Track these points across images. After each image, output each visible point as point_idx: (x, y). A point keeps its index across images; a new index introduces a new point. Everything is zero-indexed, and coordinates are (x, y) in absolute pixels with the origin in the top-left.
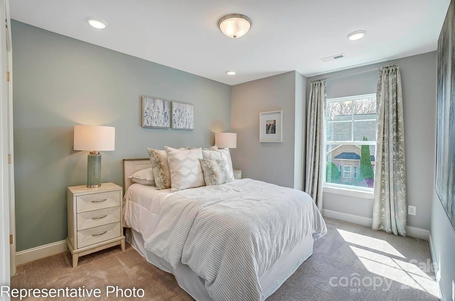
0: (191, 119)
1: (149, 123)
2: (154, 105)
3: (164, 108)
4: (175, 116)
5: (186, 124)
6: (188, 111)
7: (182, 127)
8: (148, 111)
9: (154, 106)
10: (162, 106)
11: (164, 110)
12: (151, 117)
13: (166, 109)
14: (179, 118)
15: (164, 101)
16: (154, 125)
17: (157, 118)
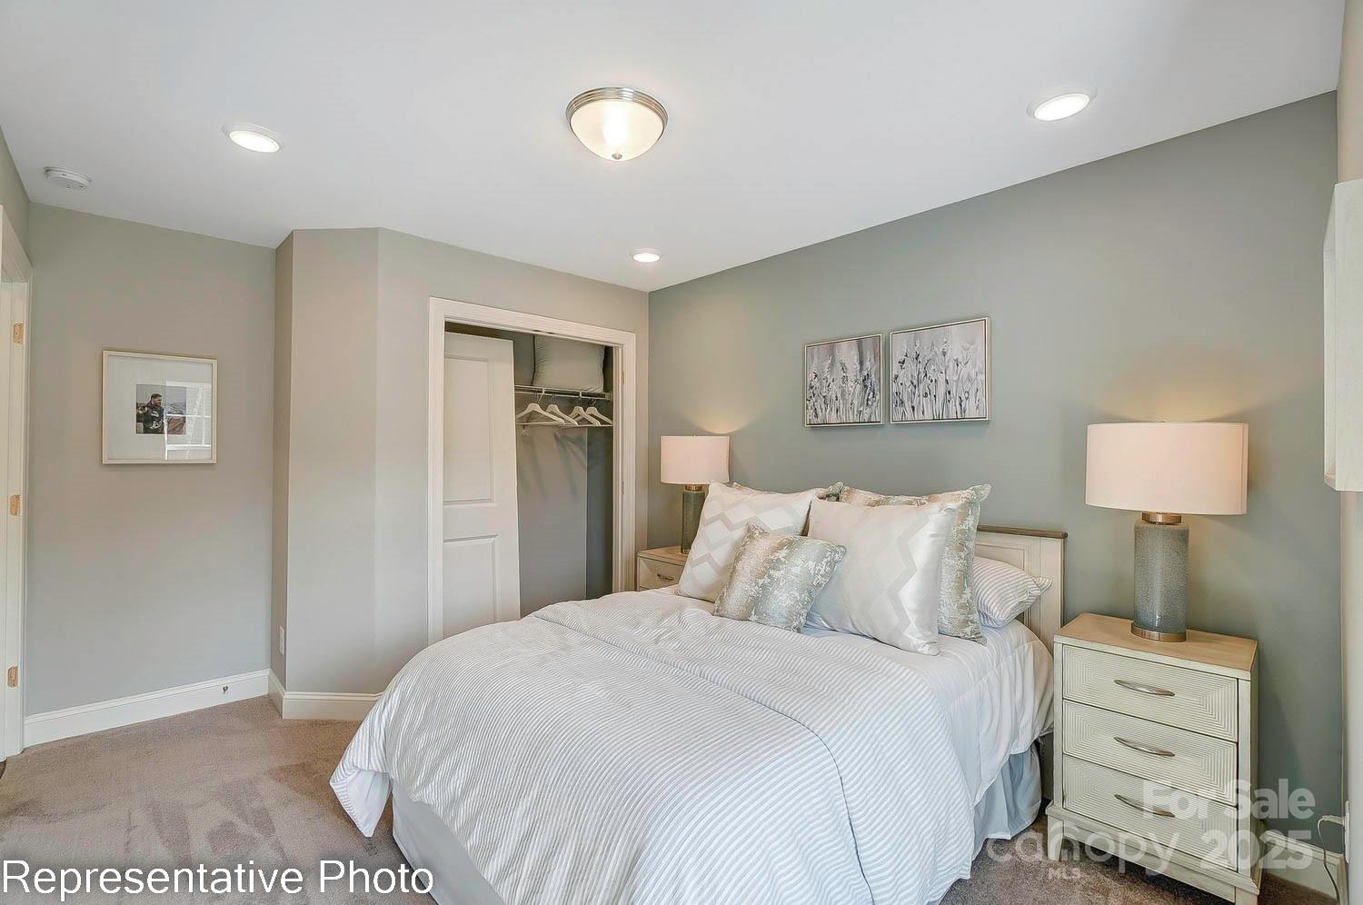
0: (969, 379)
1: (820, 414)
2: (833, 361)
3: (861, 363)
4: (900, 380)
5: (947, 401)
6: (955, 351)
7: (928, 416)
8: (816, 383)
9: (832, 365)
10: (856, 357)
11: (861, 370)
12: (824, 397)
13: (867, 364)
14: (915, 383)
15: (860, 343)
16: (833, 418)
17: (839, 396)
